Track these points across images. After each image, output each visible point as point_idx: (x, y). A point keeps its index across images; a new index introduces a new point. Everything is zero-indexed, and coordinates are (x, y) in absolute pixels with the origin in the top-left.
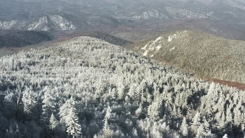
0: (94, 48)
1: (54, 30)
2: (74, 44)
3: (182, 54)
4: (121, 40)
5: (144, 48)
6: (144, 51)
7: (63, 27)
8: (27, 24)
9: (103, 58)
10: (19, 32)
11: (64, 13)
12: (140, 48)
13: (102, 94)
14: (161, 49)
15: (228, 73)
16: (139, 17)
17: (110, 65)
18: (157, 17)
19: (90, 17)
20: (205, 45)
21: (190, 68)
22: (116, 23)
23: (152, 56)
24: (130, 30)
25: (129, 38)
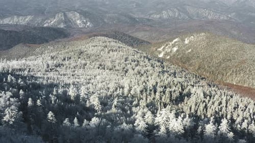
0: (110, 50)
1: (71, 27)
2: (92, 46)
3: (198, 57)
4: (138, 40)
5: (160, 49)
6: (160, 52)
7: (80, 24)
8: (43, 20)
9: (118, 61)
10: (35, 28)
11: (81, 10)
12: (156, 49)
13: (113, 92)
14: (177, 51)
15: (241, 77)
16: (158, 16)
17: (124, 68)
18: (176, 16)
19: (107, 15)
20: (221, 48)
21: (205, 71)
22: (134, 22)
23: (168, 57)
24: (148, 29)
25: (147, 38)
